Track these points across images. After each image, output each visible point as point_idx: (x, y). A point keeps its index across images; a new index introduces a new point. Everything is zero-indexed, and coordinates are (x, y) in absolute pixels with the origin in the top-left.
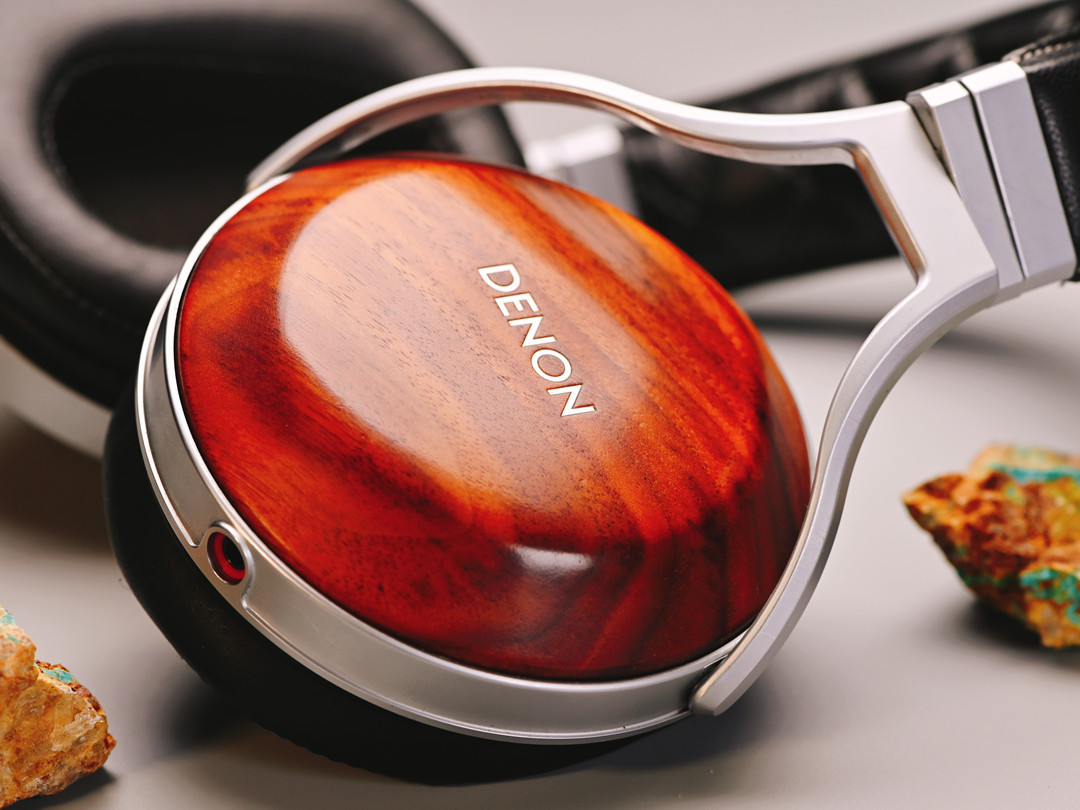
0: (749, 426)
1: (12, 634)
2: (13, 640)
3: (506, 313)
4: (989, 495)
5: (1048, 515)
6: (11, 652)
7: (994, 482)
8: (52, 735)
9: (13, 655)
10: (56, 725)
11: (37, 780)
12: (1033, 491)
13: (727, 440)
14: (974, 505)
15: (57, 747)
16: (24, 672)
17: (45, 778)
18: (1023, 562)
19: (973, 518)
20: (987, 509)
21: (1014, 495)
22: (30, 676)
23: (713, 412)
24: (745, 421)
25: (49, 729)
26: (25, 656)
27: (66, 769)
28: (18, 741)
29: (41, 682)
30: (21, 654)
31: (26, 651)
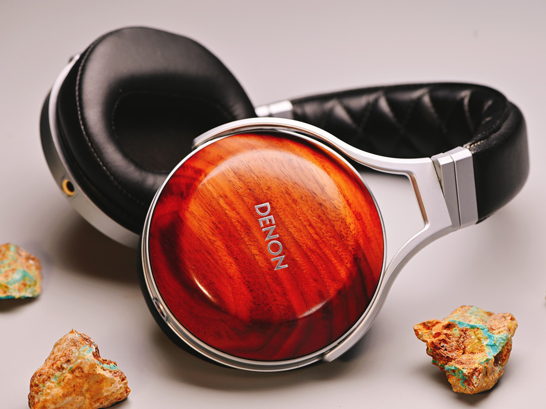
0: (349, 265)
1: (89, 358)
2: (88, 360)
3: (262, 225)
4: (445, 331)
5: (467, 342)
6: (87, 364)
7: (449, 326)
8: (103, 391)
9: (88, 366)
10: (104, 388)
11: (98, 404)
12: (464, 331)
13: (338, 273)
14: (438, 334)
15: (105, 394)
16: (91, 372)
17: (101, 403)
18: (449, 359)
19: (435, 340)
20: (442, 337)
21: (456, 332)
22: (93, 373)
23: (335, 261)
24: (347, 263)
25: (101, 389)
26: (92, 366)
27: (109, 401)
28: (91, 392)
29: (99, 374)
30: (90, 365)
31: (93, 365)
